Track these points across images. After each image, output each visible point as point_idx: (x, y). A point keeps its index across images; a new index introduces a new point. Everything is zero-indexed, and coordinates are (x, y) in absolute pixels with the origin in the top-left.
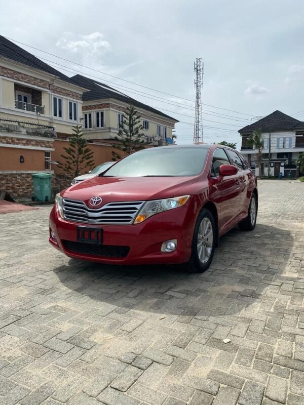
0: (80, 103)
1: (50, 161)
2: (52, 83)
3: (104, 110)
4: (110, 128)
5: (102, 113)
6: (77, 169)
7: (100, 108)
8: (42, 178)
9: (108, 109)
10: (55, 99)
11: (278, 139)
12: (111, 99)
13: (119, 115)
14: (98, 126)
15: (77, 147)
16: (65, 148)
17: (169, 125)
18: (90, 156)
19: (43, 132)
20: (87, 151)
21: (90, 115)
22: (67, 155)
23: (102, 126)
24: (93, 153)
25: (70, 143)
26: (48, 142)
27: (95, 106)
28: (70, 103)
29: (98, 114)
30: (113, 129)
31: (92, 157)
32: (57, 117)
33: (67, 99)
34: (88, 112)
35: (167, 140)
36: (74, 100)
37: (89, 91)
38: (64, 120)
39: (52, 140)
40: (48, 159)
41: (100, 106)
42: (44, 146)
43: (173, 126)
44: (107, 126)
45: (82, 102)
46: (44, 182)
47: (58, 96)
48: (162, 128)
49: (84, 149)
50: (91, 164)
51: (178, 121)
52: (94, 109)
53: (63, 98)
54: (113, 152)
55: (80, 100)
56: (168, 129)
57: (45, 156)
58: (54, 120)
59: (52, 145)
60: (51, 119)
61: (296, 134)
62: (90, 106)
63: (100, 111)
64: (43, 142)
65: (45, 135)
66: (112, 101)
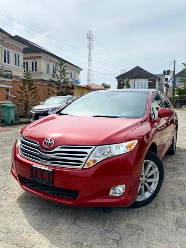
0: (22, 55)
1: (9, 95)
2: (3, 40)
3: (37, 60)
4: (41, 73)
5: (36, 63)
6: (28, 100)
7: (34, 59)
8: (9, 107)
9: (40, 60)
10: (5, 51)
11: (139, 83)
12: (42, 53)
13: (47, 64)
14: (33, 71)
15: (27, 85)
16: (19, 86)
17: (77, 72)
18: (36, 92)
19: (5, 75)
20: (35, 88)
21: (27, 63)
22: (21, 91)
23: (36, 70)
24: (38, 89)
25: (23, 83)
26: (8, 82)
27: (31, 57)
28: (15, 55)
29: (33, 63)
30: (43, 73)
31: (38, 92)
32: (7, 64)
33: (13, 52)
34: (26, 61)
35: (76, 82)
36: (18, 53)
37: (28, 47)
38: (12, 65)
39: (11, 80)
40: (7, 93)
41: (34, 58)
42: (5, 84)
43: (79, 72)
44: (39, 71)
45: (23, 54)
46: (11, 110)
47: (7, 49)
48: (73, 74)
49: (32, 87)
50: (37, 97)
51: (82, 70)
52: (30, 59)
53: (10, 51)
54: (48, 89)
55: (22, 53)
56: (76, 75)
57: (6, 91)
58: (5, 65)
59: (11, 84)
60: (3, 65)
61: (149, 81)
62: (27, 57)
63: (34, 61)
64: (5, 81)
65: (6, 77)
66: (43, 55)
